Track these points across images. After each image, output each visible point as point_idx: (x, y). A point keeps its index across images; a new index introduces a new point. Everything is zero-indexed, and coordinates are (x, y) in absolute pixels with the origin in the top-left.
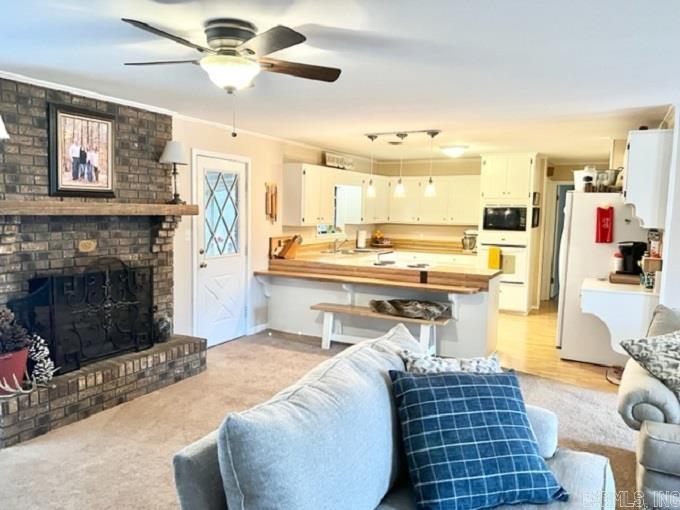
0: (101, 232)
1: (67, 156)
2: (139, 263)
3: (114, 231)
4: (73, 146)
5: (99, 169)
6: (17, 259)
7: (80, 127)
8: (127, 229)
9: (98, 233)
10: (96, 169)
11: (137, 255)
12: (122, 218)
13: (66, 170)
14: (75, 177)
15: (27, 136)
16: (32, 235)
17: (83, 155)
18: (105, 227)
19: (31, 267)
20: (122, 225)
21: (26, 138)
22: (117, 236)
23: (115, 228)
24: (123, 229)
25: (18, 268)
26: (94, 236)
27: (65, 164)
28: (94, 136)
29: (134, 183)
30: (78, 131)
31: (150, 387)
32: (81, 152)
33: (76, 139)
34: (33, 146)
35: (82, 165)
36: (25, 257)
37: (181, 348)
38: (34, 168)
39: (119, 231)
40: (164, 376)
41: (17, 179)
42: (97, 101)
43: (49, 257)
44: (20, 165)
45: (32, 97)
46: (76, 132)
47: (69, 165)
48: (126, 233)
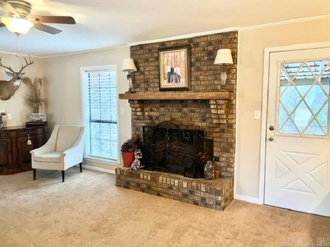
0: (183, 108)
1: (165, 72)
2: (206, 128)
3: (190, 108)
4: (168, 66)
5: (180, 75)
6: (148, 118)
7: (171, 56)
8: (198, 108)
9: (182, 109)
10: (179, 76)
11: (205, 123)
12: (195, 101)
13: (165, 79)
14: (169, 82)
15: (152, 66)
16: (153, 109)
17: (172, 70)
18: (186, 106)
19: (153, 122)
20: (195, 105)
21: (151, 67)
22: (192, 111)
23: (191, 107)
24: (195, 107)
25: (148, 122)
26: (180, 111)
27: (164, 76)
28: (178, 59)
29: (204, 81)
30: (170, 59)
31: (176, 197)
32: (171, 68)
33: (169, 63)
34: (154, 70)
35: (172, 75)
36: (151, 117)
37: (199, 185)
38: (154, 80)
39: (194, 108)
40: (185, 196)
41: (148, 85)
42: (182, 40)
43: (160, 119)
44: (150, 79)
45: (154, 48)
46: (169, 59)
47: (166, 76)
48: (198, 110)
